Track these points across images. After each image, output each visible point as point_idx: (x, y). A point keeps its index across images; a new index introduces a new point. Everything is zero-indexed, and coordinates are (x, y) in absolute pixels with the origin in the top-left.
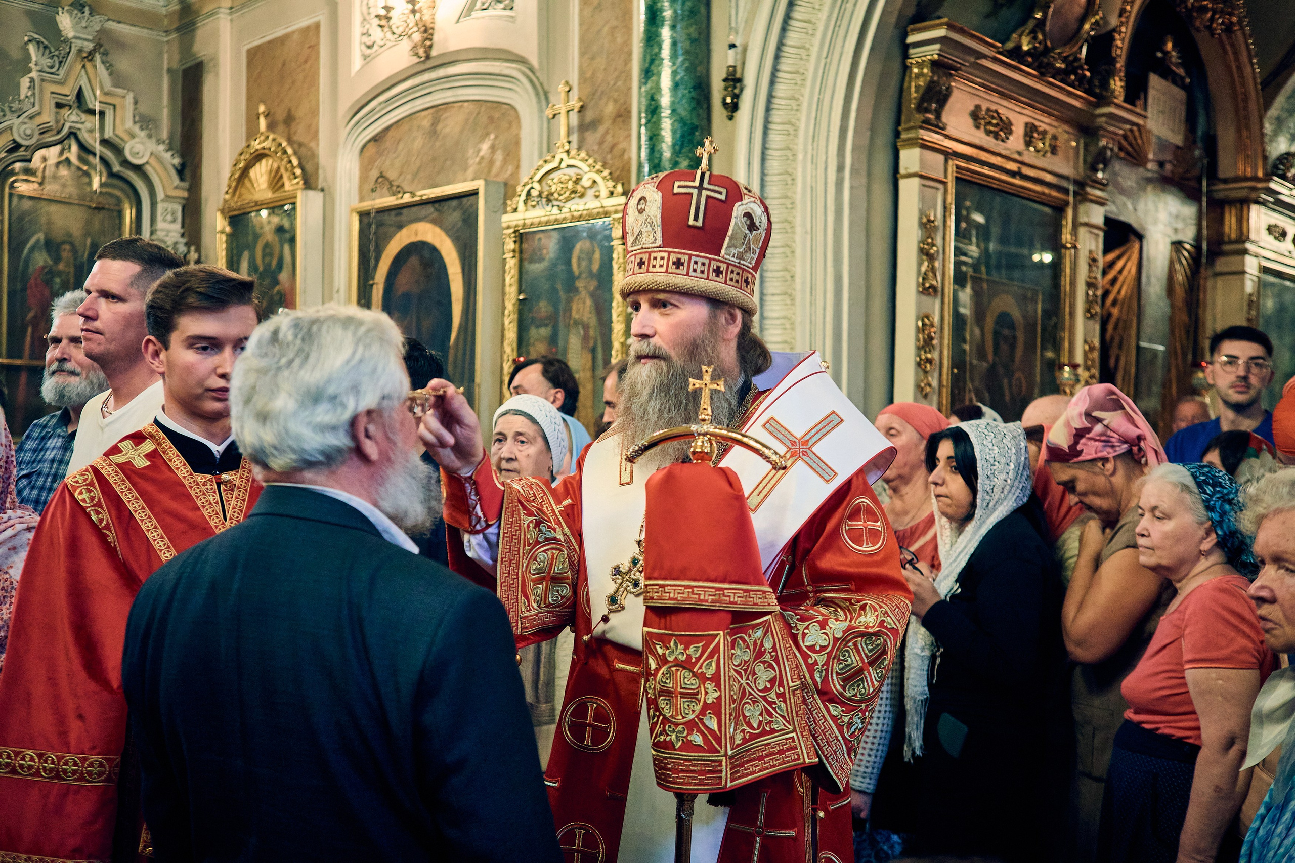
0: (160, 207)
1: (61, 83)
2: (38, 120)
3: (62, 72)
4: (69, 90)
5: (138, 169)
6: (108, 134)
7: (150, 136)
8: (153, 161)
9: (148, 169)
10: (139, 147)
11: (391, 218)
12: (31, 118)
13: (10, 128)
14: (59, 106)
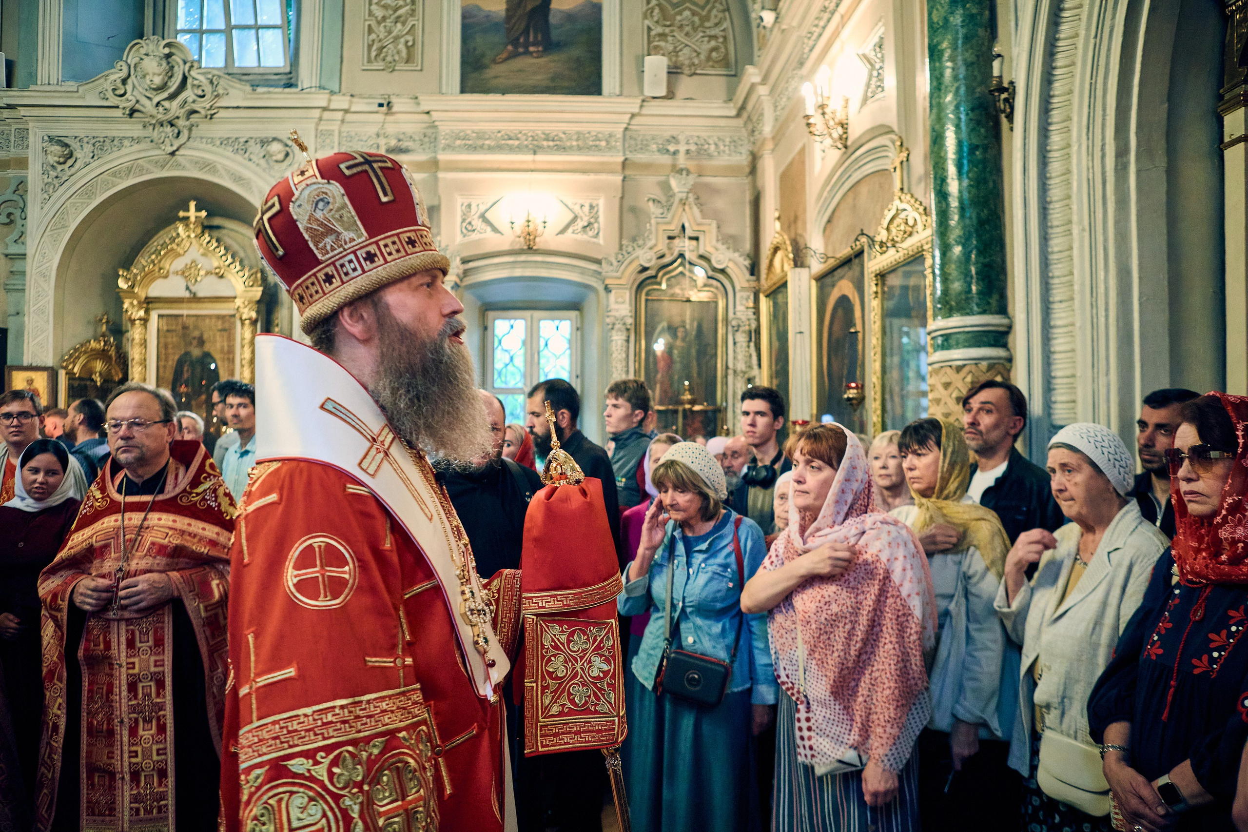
0: (738, 295)
1: (669, 223)
2: (656, 249)
3: (669, 216)
4: (675, 227)
5: (723, 271)
6: (701, 252)
7: (728, 248)
8: (731, 265)
9: (728, 271)
10: (721, 257)
11: (828, 280)
12: (651, 248)
13: (637, 257)
14: (671, 238)
